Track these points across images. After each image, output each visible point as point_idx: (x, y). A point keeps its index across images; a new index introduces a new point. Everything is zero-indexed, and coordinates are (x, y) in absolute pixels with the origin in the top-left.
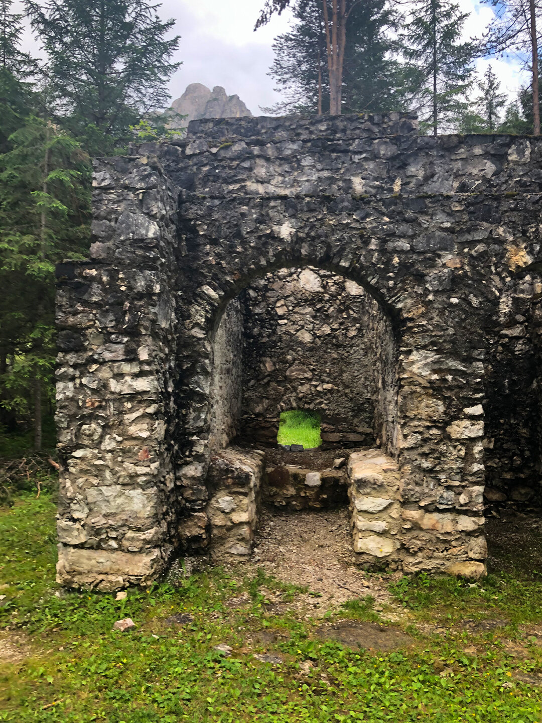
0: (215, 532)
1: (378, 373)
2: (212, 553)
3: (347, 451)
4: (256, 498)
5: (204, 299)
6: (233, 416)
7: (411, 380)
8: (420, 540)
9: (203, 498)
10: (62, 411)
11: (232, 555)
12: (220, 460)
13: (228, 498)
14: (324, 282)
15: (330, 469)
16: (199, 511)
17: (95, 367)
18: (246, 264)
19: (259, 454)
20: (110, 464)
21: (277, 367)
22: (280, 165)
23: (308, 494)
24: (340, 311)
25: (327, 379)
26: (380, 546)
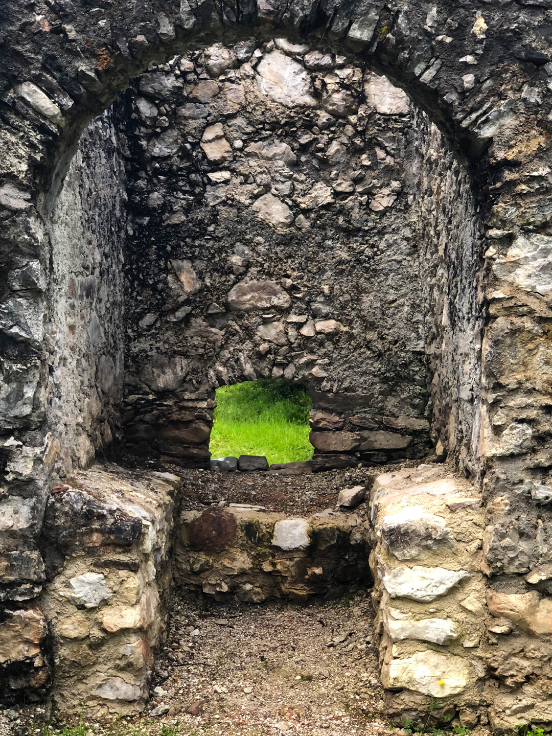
0: (64, 651)
1: (442, 292)
2: (57, 698)
3: (370, 472)
4: (158, 576)
5: (24, 118)
6: (104, 394)
7: (512, 303)
8: (528, 658)
9: (34, 577)
11: (103, 702)
12: (73, 492)
13: (94, 577)
14: (318, 83)
15: (330, 510)
16: (24, 606)
18: (125, 32)
19: (167, 481)
21: (208, 282)
23: (279, 567)
24: (354, 151)
25: (325, 309)
26: (438, 673)
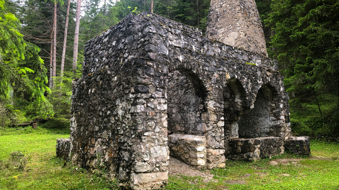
8: (212, 158)
10: (140, 117)
17: (152, 100)
20: (158, 137)
22: (175, 36)
26: (202, 162)
